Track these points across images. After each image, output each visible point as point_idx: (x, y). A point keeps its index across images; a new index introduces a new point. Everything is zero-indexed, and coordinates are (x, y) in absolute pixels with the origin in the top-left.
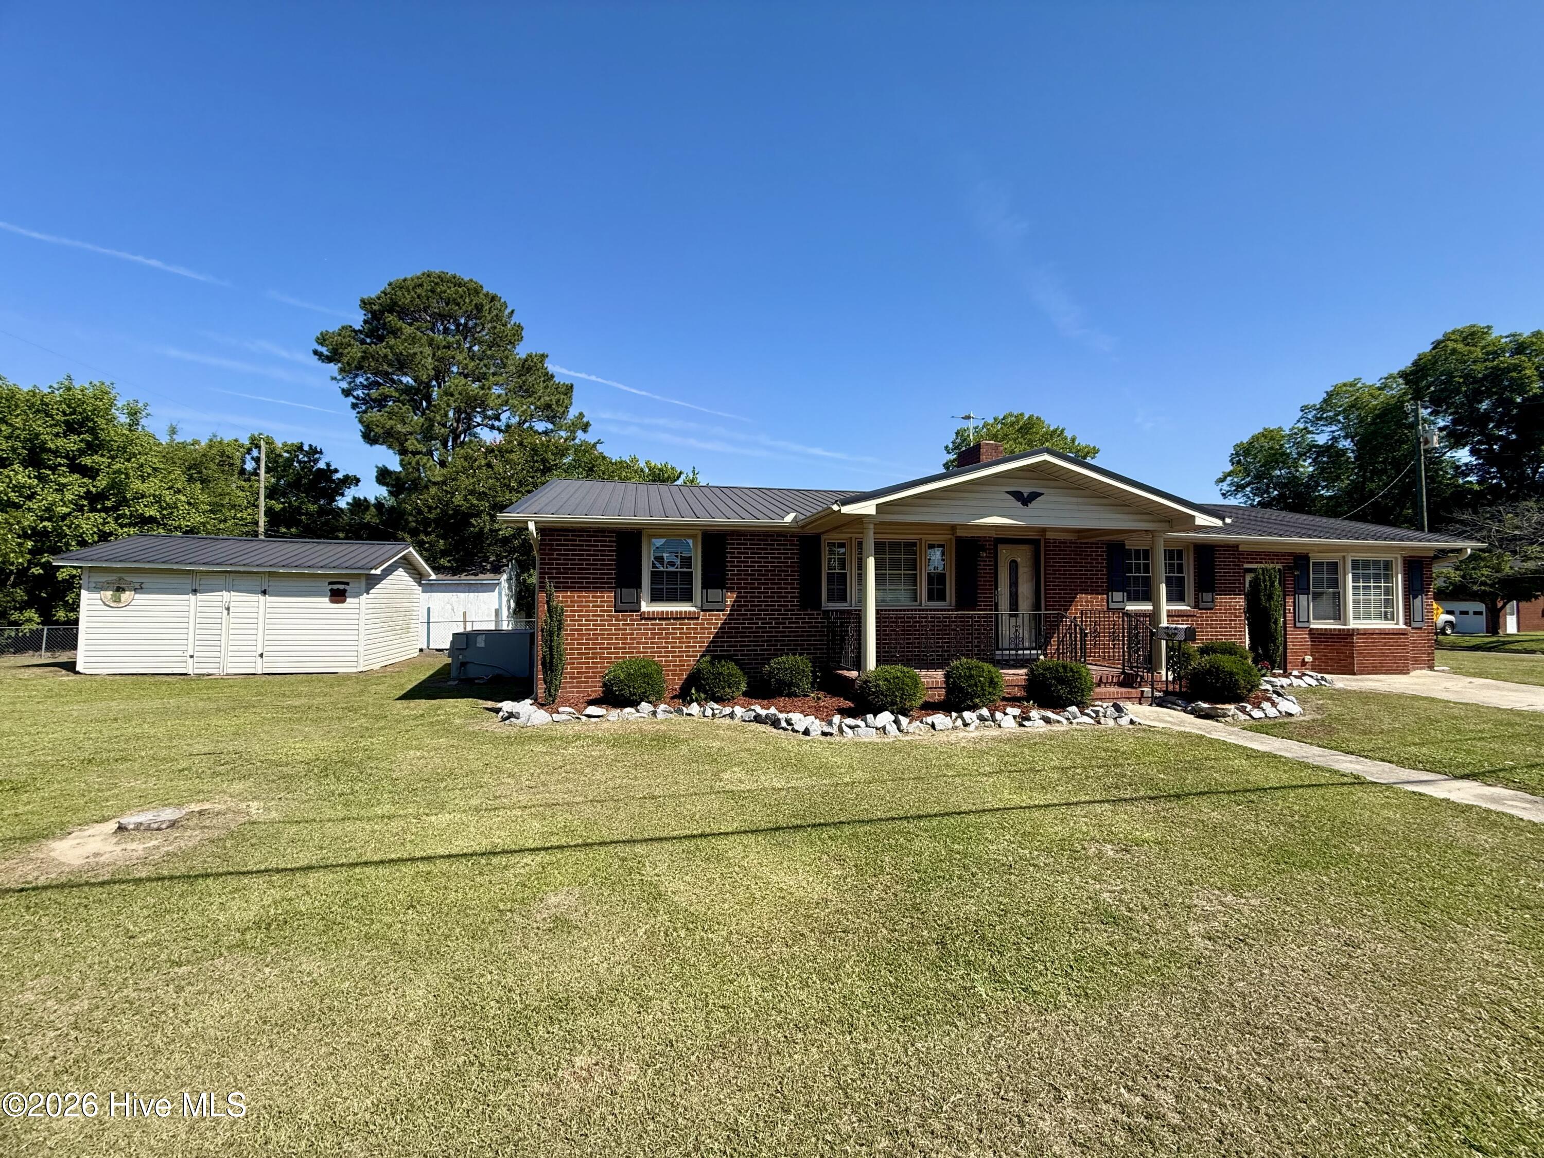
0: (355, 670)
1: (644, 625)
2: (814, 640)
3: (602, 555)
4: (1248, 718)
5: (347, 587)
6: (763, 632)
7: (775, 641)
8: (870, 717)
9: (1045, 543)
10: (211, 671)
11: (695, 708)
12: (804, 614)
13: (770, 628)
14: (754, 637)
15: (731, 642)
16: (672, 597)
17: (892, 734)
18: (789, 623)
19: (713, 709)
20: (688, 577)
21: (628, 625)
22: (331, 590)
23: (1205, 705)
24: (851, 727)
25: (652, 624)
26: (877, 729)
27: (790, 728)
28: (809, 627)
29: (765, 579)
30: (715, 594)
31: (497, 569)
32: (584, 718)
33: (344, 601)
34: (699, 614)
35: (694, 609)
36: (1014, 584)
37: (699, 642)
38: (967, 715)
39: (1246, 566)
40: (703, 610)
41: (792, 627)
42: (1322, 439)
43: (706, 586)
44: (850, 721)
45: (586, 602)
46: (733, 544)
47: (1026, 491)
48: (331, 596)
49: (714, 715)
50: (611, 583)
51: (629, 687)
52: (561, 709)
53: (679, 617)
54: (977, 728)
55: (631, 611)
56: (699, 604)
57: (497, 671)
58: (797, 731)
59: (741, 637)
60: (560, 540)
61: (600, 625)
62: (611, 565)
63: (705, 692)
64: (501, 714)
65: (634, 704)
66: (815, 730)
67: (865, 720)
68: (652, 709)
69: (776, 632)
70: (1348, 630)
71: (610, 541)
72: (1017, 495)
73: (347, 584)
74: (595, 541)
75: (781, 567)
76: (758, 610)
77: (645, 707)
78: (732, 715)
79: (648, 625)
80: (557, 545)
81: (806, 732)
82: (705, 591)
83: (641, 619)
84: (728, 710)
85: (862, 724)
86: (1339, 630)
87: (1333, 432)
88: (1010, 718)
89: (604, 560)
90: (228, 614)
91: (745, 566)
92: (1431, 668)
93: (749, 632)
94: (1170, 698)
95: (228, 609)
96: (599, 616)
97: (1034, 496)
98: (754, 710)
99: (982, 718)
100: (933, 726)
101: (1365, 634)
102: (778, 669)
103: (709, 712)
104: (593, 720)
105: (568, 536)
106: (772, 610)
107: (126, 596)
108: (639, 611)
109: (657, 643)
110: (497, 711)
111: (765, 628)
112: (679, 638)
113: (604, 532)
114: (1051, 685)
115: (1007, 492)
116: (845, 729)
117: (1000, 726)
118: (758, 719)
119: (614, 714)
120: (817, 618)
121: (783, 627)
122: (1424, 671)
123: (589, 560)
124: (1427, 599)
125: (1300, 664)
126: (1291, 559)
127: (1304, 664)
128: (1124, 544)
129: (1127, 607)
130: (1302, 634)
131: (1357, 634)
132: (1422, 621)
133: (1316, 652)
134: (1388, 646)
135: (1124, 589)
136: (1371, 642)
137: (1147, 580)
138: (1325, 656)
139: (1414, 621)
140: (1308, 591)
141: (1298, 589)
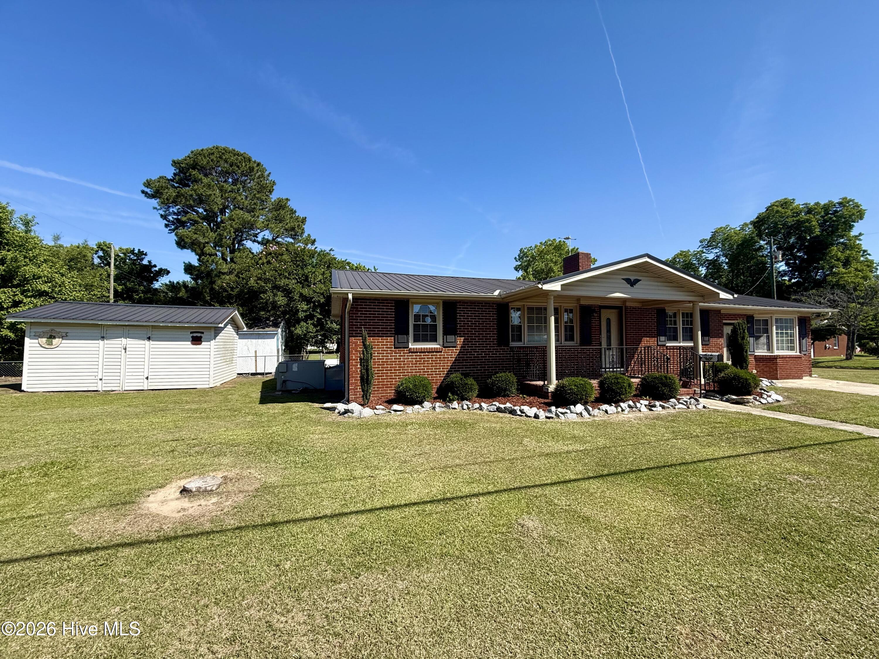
0: (208, 386)
1: (411, 356)
2: (506, 364)
3: (386, 314)
4: (760, 403)
5: (202, 335)
6: (477, 360)
7: (484, 365)
8: (572, 407)
9: (625, 308)
10: (114, 389)
11: (455, 404)
12: (500, 349)
13: (481, 357)
14: (473, 362)
15: (460, 365)
16: (425, 340)
17: (586, 416)
18: (492, 354)
19: (467, 405)
20: (434, 328)
21: (402, 356)
22: (192, 337)
23: (734, 397)
24: (562, 413)
25: (415, 356)
26: (577, 414)
27: (524, 415)
28: (503, 357)
29: (478, 329)
30: (451, 338)
31: (276, 325)
32: (393, 412)
33: (200, 344)
34: (442, 349)
35: (438, 346)
36: (609, 331)
37: (442, 366)
38: (622, 404)
39: (724, 321)
40: (444, 347)
41: (493, 357)
42: (711, 257)
43: (446, 333)
44: (560, 410)
45: (378, 342)
46: (460, 308)
47: (632, 278)
48: (192, 341)
49: (468, 408)
50: (392, 331)
51: (416, 393)
52: (377, 407)
53: (431, 351)
54: (629, 412)
55: (403, 348)
56: (441, 343)
57: (305, 386)
58: (530, 417)
59: (466, 363)
60: (362, 305)
61: (385, 356)
62: (392, 320)
63: (458, 395)
64: (337, 411)
65: (421, 403)
66: (542, 416)
67: (570, 409)
68: (431, 405)
69: (485, 359)
70: (775, 356)
71: (391, 306)
72: (628, 281)
73: (203, 333)
74: (382, 306)
75: (487, 321)
76: (475, 347)
77: (427, 404)
78: (481, 408)
79: (413, 356)
80: (360, 308)
81: (536, 417)
82: (445, 336)
83: (409, 353)
84: (477, 405)
85: (568, 411)
86: (770, 356)
87: (716, 253)
88: (643, 406)
89: (388, 317)
90: (125, 352)
91: (467, 321)
92: (810, 375)
93: (470, 360)
94: (710, 393)
95: (125, 349)
96: (385, 351)
97: (637, 281)
98: (495, 405)
99: (630, 406)
100: (606, 411)
101: (782, 358)
102: (498, 381)
103: (465, 407)
104: (398, 413)
105: (367, 302)
106: (482, 347)
107: (56, 341)
108: (408, 348)
109: (418, 367)
110: (333, 409)
111: (479, 357)
112: (431, 363)
113: (387, 300)
114: (659, 387)
115: (623, 279)
116: (560, 414)
117: (640, 411)
118: (499, 410)
119: (409, 409)
120: (507, 351)
121: (489, 357)
122: (807, 377)
123: (379, 317)
124: (808, 339)
126: (745, 318)
128: (665, 310)
129: (667, 344)
130: (751, 358)
131: (779, 358)
132: (806, 351)
133: (758, 368)
134: (793, 364)
135: (665, 334)
136: (785, 362)
137: (676, 329)
138: (763, 370)
139: (802, 351)
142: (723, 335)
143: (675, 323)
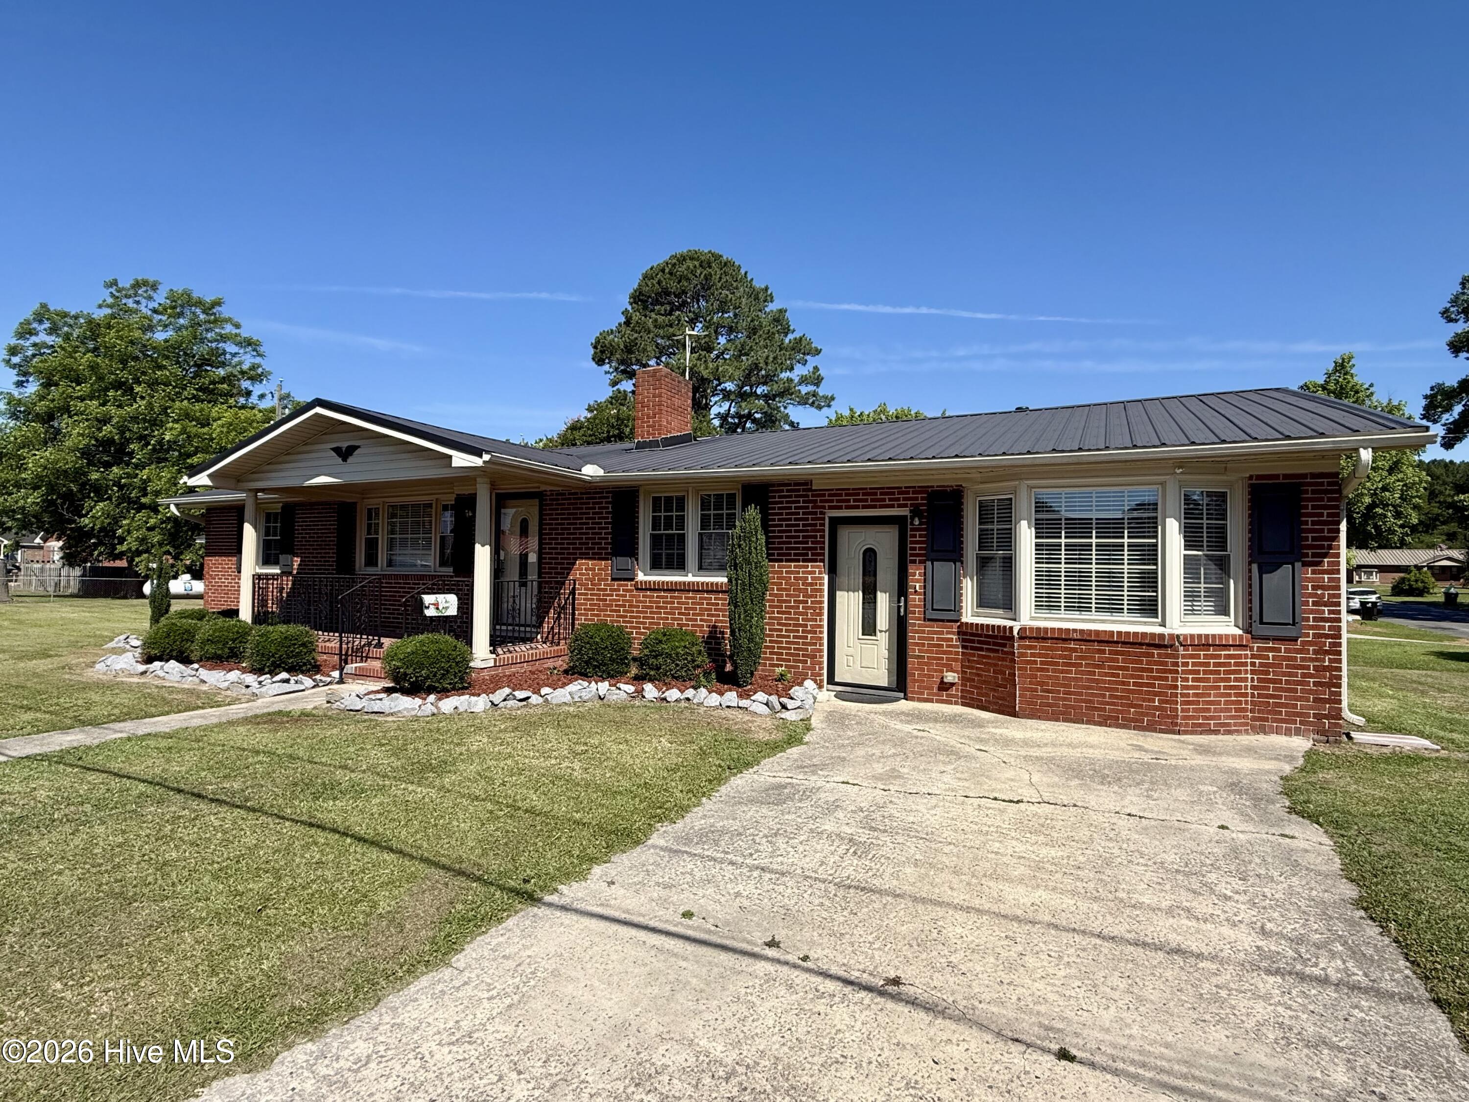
9: (542, 496)
29: (317, 545)
30: (287, 558)
34: (279, 576)
36: (524, 546)
39: (831, 513)
40: (282, 572)
43: (282, 551)
46: (299, 514)
47: (344, 445)
72: (338, 451)
75: (326, 533)
82: (281, 556)
91: (305, 533)
97: (351, 450)
101: (1045, 639)
115: (332, 449)
124: (1313, 572)
125: (936, 687)
126: (922, 498)
127: (944, 686)
128: (638, 491)
129: (641, 577)
130: (942, 633)
131: (1021, 638)
132: (1294, 624)
133: (968, 667)
134: (1110, 667)
135: (632, 552)
136: (1060, 657)
137: (682, 538)
138: (978, 675)
139: (1261, 623)
140: (955, 555)
141: (933, 551)
142: (823, 554)
143: (681, 524)
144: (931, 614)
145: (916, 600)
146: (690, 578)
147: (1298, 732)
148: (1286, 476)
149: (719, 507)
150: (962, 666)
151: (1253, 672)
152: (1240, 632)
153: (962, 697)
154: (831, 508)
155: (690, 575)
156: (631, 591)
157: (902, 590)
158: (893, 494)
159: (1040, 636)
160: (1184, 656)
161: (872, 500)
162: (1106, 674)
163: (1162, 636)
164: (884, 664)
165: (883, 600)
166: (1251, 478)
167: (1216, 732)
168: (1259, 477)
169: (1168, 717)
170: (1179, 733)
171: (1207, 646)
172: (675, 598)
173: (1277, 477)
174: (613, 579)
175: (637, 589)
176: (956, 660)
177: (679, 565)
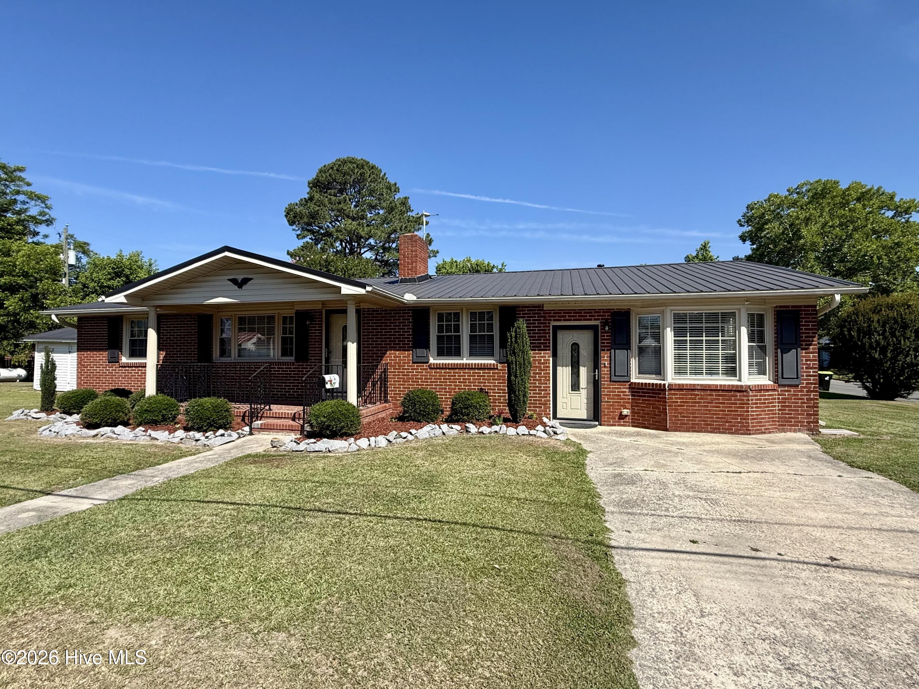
1: (121, 370)
3: (102, 331)
9: (362, 312)
21: (114, 370)
25: (125, 370)
29: (180, 343)
39: (554, 323)
45: (96, 357)
46: (163, 322)
47: (240, 278)
50: (107, 347)
55: (116, 362)
60: (85, 323)
61: (102, 370)
62: (106, 336)
70: (665, 385)
71: (105, 323)
72: (234, 281)
74: (100, 323)
75: (188, 335)
76: (176, 362)
80: (84, 326)
83: (120, 367)
86: (656, 385)
89: (103, 334)
91: (169, 335)
96: (101, 365)
97: (246, 281)
101: (682, 390)
105: (88, 321)
106: (183, 362)
108: (120, 362)
109: (127, 381)
112: (137, 378)
113: (103, 318)
123: (97, 334)
124: (806, 353)
125: (617, 417)
126: (608, 316)
127: (622, 417)
128: (429, 309)
129: (432, 361)
130: (620, 388)
131: (670, 390)
132: (797, 378)
133: (636, 406)
134: (716, 403)
135: (427, 346)
136: (690, 399)
137: (458, 338)
138: (643, 410)
139: (783, 378)
140: (627, 346)
141: (615, 344)
142: (549, 346)
143: (457, 329)
144: (614, 378)
145: (605, 371)
146: (465, 361)
147: (799, 431)
148: (793, 307)
149: (482, 318)
150: (632, 406)
151: (779, 402)
152: (772, 383)
153: (632, 422)
154: (554, 320)
155: (465, 359)
156: (427, 369)
157: (596, 365)
158: (591, 313)
159: (680, 388)
160: (752, 396)
161: (579, 316)
162: (714, 407)
163: (742, 386)
164: (584, 406)
165: (583, 372)
166: (776, 307)
167: (765, 433)
168: (780, 307)
169: (745, 426)
170: (750, 434)
171: (760, 391)
172: (457, 373)
173: (788, 307)
174: (413, 363)
175: (431, 368)
176: (628, 403)
177: (457, 353)
